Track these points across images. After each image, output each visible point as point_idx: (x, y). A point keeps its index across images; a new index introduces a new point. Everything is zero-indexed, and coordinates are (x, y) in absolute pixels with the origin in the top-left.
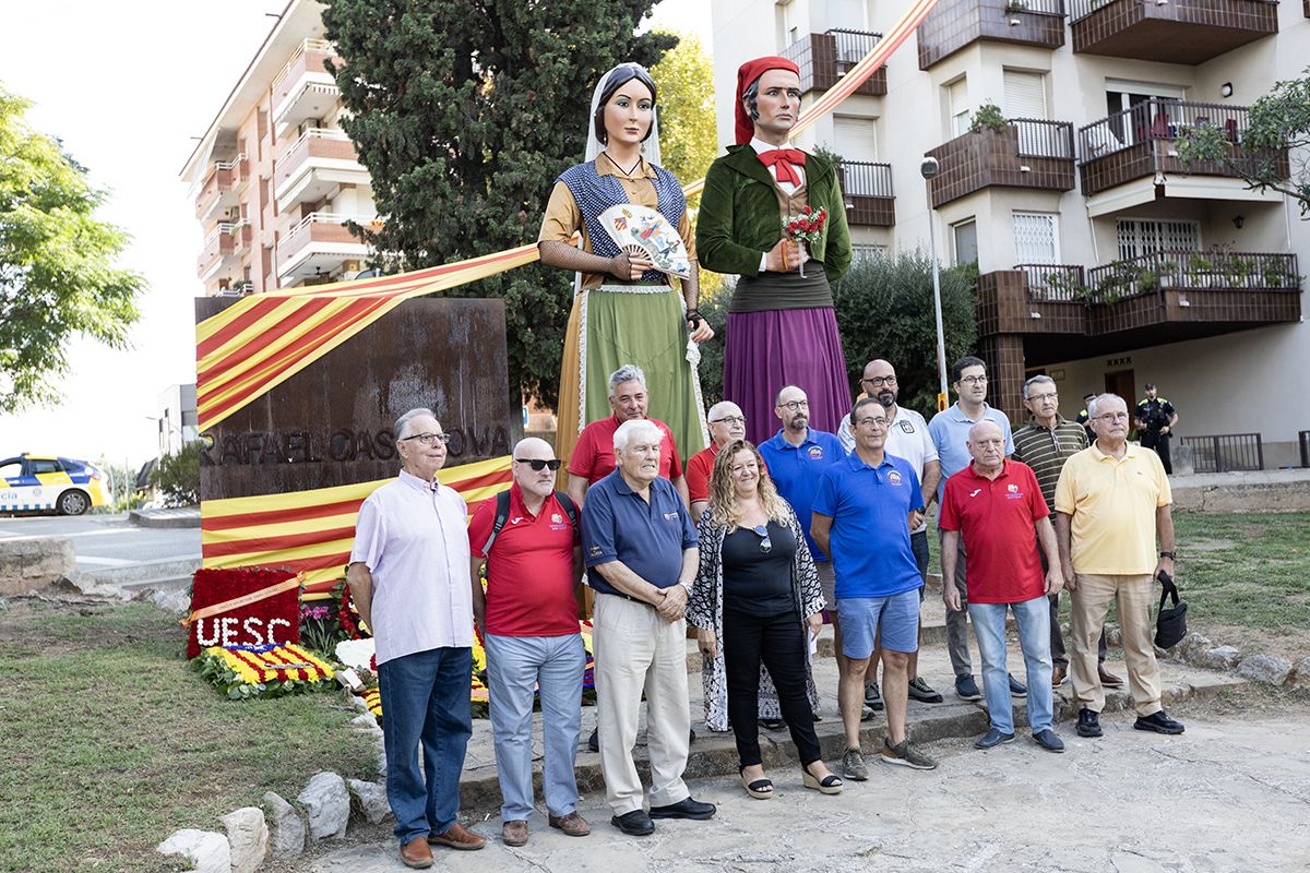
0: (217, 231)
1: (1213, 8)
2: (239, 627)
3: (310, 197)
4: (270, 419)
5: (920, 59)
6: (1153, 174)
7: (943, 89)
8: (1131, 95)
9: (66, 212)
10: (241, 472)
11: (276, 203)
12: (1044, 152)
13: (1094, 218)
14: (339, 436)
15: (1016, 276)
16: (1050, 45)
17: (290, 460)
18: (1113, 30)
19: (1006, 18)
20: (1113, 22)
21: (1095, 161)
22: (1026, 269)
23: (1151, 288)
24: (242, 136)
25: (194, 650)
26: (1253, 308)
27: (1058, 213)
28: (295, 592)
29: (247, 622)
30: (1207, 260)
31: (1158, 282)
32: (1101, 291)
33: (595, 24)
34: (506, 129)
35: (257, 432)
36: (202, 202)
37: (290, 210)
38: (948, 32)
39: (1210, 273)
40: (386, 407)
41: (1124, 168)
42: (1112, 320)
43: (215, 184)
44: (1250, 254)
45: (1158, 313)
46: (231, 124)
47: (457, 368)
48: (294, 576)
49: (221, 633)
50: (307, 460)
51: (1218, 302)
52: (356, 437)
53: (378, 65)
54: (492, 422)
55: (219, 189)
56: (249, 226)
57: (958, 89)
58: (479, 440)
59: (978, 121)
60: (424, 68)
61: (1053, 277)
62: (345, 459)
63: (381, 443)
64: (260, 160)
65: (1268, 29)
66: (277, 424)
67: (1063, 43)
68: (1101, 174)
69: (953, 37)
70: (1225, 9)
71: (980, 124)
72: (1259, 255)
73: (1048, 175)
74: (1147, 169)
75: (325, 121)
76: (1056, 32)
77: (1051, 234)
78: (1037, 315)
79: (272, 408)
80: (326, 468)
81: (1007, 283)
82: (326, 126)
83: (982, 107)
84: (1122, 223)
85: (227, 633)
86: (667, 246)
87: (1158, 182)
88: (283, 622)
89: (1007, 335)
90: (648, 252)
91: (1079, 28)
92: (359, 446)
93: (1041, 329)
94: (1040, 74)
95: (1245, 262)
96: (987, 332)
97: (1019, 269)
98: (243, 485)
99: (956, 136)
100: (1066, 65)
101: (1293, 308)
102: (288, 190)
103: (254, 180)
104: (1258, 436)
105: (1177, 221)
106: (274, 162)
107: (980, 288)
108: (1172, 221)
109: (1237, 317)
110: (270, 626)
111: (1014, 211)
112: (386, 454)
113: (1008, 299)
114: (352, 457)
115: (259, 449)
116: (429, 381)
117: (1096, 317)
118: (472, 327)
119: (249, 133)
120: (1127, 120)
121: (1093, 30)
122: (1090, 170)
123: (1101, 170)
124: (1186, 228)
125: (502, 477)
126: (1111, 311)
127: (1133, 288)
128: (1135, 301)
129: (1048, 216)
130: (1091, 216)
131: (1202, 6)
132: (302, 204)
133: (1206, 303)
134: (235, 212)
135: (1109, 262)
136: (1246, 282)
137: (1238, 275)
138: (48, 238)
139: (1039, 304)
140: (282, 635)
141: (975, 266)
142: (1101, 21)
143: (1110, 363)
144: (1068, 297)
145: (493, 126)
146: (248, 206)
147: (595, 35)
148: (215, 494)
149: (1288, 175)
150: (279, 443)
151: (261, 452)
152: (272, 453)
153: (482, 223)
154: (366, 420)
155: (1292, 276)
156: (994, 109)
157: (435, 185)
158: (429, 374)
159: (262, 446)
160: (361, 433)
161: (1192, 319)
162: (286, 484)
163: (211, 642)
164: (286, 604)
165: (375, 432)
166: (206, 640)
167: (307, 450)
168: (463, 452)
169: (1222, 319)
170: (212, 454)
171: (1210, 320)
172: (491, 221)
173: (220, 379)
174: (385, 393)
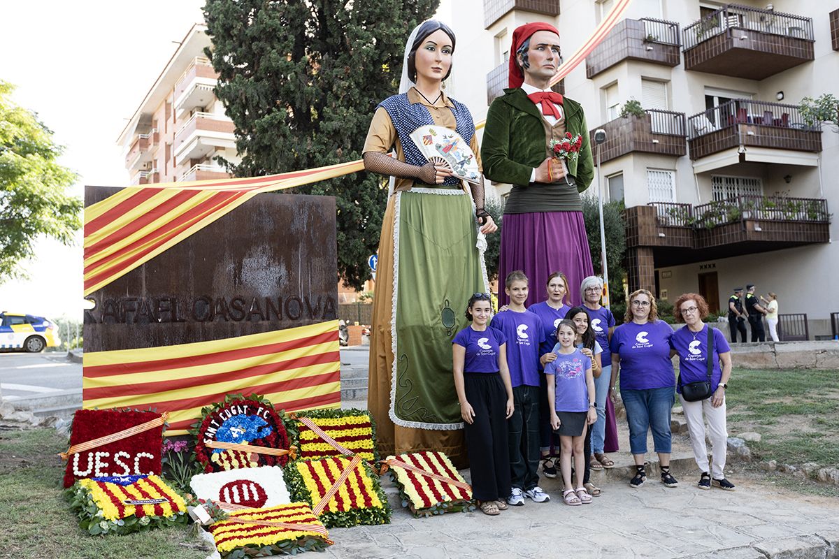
0: (139, 175)
1: (775, 43)
2: (110, 460)
3: (196, 155)
4: (144, 286)
5: (587, 71)
6: (737, 146)
7: (602, 90)
8: (720, 98)
9: (36, 157)
10: (118, 329)
11: (175, 158)
12: (666, 131)
13: (697, 174)
14: (200, 302)
15: (649, 210)
16: (670, 64)
17: (160, 320)
18: (712, 55)
19: (644, 46)
20: (711, 50)
21: (699, 138)
22: (655, 205)
23: (737, 218)
24: (155, 118)
25: (70, 480)
26: (800, 233)
27: (675, 171)
28: (159, 430)
29: (117, 456)
30: (772, 201)
31: (741, 216)
32: (702, 221)
33: (392, 22)
34: (329, 92)
35: (133, 297)
36: (129, 159)
37: (183, 163)
38: (606, 54)
39: (774, 210)
40: (239, 278)
41: (718, 142)
42: (710, 239)
43: (138, 147)
44: (798, 199)
45: (741, 235)
46: (149, 111)
47: (297, 249)
48: (160, 416)
49: (94, 465)
50: (174, 320)
51: (779, 229)
52: (214, 303)
53: (241, 46)
54: (324, 293)
55: (140, 150)
56: (158, 174)
57: (612, 91)
58: (313, 307)
59: (626, 110)
60: (273, 48)
61: (673, 211)
62: (204, 320)
63: (235, 308)
64: (166, 132)
65: (808, 58)
66: (149, 290)
67: (679, 63)
68: (702, 146)
69: (609, 57)
70: (782, 44)
71: (627, 112)
72: (804, 199)
73: (670, 146)
74: (734, 142)
75: (207, 108)
76: (675, 56)
77: (671, 184)
78: (663, 235)
79: (146, 277)
80: (188, 327)
81: (644, 214)
82: (207, 111)
83: (628, 102)
84: (714, 178)
85: (99, 465)
86: (462, 159)
87: (741, 152)
88: (148, 455)
89: (643, 247)
90: (449, 163)
91: (689, 54)
92: (216, 310)
93: (665, 244)
94: (664, 82)
95: (795, 204)
96: (631, 245)
97: (651, 205)
98: (119, 340)
99: (610, 120)
100: (680, 77)
101: (824, 234)
102: (182, 151)
103: (162, 145)
104: (805, 315)
105: (748, 178)
106: (175, 133)
107: (626, 217)
108: (745, 178)
109: (790, 239)
110: (137, 459)
111: (648, 168)
112: (239, 317)
113: (644, 224)
114: (211, 318)
115: (133, 310)
116: (275, 259)
117: (698, 238)
118: (309, 217)
119: (160, 117)
120: (717, 113)
121: (698, 55)
122: (696, 143)
123: (703, 144)
124: (753, 182)
125: (332, 336)
126: (709, 233)
127: (725, 219)
128: (726, 227)
129: (668, 172)
130: (696, 172)
131: (768, 41)
132: (191, 159)
133: (771, 229)
134: (150, 165)
135: (708, 202)
136: (796, 216)
137: (791, 212)
138: (24, 173)
139: (664, 227)
140: (146, 466)
141: (622, 203)
142: (704, 50)
143: (701, 267)
144: (682, 223)
145: (320, 91)
146: (158, 162)
147: (392, 29)
148: (96, 348)
149: (821, 150)
150: (151, 306)
151: (135, 313)
152: (145, 314)
153: (311, 156)
154: (223, 289)
155: (824, 213)
156: (637, 103)
157: (279, 128)
158: (275, 254)
159: (137, 308)
160: (218, 299)
161: (763, 239)
162: (155, 340)
163: (85, 474)
164: (151, 440)
165: (231, 299)
166: (81, 472)
167: (174, 313)
168: (300, 317)
169: (781, 240)
170: (94, 314)
171: (774, 240)
172: (317, 154)
173: (103, 253)
174: (239, 268)
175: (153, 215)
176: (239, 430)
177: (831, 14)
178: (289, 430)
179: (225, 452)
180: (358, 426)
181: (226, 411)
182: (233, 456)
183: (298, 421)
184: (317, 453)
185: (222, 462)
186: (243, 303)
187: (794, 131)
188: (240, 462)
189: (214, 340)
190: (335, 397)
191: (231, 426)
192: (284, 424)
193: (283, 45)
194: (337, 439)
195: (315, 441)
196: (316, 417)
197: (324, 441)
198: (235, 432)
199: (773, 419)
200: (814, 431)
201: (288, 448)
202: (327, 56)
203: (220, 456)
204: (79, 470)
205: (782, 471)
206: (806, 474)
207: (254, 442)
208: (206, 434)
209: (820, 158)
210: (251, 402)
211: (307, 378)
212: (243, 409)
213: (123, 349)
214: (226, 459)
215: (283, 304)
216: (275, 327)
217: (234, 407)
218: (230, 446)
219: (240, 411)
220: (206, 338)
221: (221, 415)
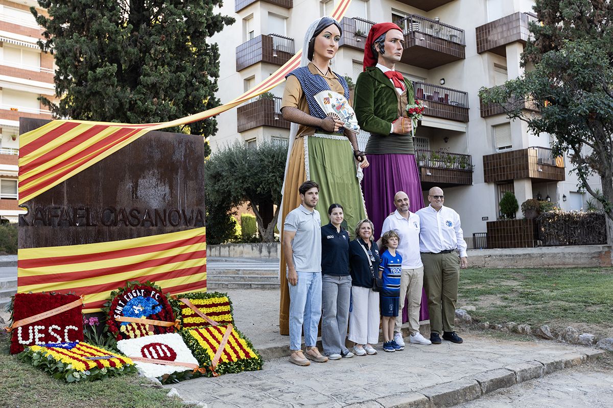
1: (441, 44)
2: (45, 332)
4: (65, 198)
10: (46, 231)
14: (108, 211)
17: (77, 225)
25: (16, 349)
26: (455, 178)
28: (81, 307)
29: (50, 328)
30: (438, 155)
35: (57, 206)
39: (439, 161)
40: (136, 194)
44: (454, 154)
47: (177, 174)
48: (79, 298)
49: (34, 336)
50: (88, 224)
51: (442, 174)
52: (118, 212)
54: (195, 207)
58: (188, 217)
62: (111, 225)
63: (132, 216)
65: (461, 57)
66: (69, 201)
70: (446, 45)
72: (457, 154)
79: (67, 191)
80: (99, 230)
85: (38, 335)
88: (74, 327)
90: (340, 117)
92: (120, 217)
95: (452, 157)
98: (46, 239)
101: (469, 179)
105: (420, 137)
108: (418, 137)
110: (66, 331)
112: (135, 223)
114: (115, 223)
115: (57, 216)
116: (161, 181)
118: (186, 151)
124: (423, 141)
125: (202, 238)
131: (437, 43)
133: (437, 174)
136: (452, 166)
137: (450, 163)
140: (73, 336)
148: (28, 244)
149: (469, 121)
150: (71, 213)
151: (59, 218)
152: (66, 220)
153: (133, 103)
154: (124, 202)
155: (469, 165)
156: (349, 78)
157: (110, 79)
158: (161, 177)
159: (60, 215)
160: (120, 209)
161: (432, 181)
162: (74, 240)
163: (28, 342)
164: (74, 316)
165: (129, 210)
166: (24, 341)
167: (88, 219)
168: (179, 224)
169: (443, 182)
170: (27, 219)
171: (438, 182)
172: (139, 102)
173: (34, 171)
174: (136, 186)
175: (73, 143)
176: (139, 308)
177: (477, 29)
178: (174, 308)
179: (130, 324)
180: (221, 305)
181: (129, 294)
182: (136, 327)
183: (179, 301)
184: (194, 324)
185: (128, 332)
186: (139, 213)
187: (452, 107)
188: (141, 332)
189: (117, 240)
190: (202, 284)
191: (133, 305)
192: (169, 303)
193: (111, 13)
194: (207, 314)
195: (192, 316)
196: (192, 298)
197: (198, 316)
198: (137, 309)
199: (476, 298)
200: (504, 304)
201: (174, 321)
202: (146, 26)
203: (127, 327)
204: (23, 340)
205: (493, 328)
206: (509, 329)
207: (149, 317)
208: (116, 311)
209: (468, 127)
210: (146, 287)
211: (184, 269)
212: (140, 293)
213: (49, 246)
214: (131, 330)
215: (167, 214)
216: (161, 232)
217: (134, 291)
218: (133, 320)
219: (139, 294)
220: (112, 239)
221: (125, 296)
